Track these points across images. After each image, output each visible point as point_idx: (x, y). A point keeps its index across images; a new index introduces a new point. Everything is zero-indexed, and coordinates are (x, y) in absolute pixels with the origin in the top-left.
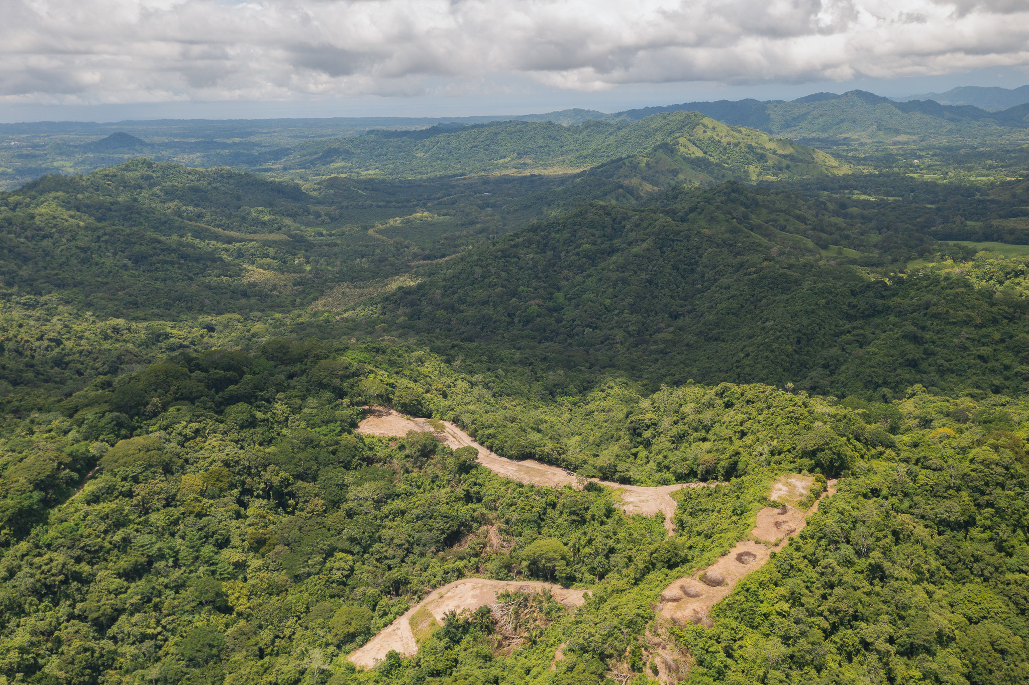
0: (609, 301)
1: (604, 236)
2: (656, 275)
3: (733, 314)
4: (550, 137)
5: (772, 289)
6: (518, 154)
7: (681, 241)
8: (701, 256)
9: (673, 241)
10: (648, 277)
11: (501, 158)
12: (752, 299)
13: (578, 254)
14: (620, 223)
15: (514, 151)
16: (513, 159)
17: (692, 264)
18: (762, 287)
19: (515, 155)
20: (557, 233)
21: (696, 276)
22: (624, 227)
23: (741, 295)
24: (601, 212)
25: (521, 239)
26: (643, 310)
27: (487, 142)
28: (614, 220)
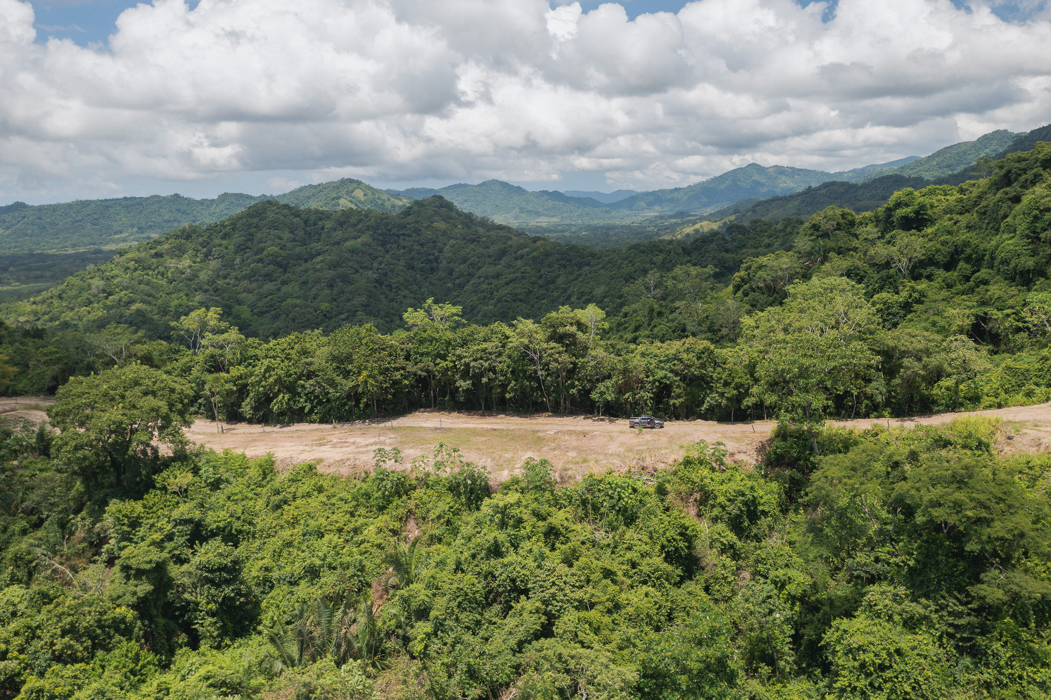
0: (327, 305)
1: (294, 240)
2: (385, 275)
3: (521, 300)
4: (178, 210)
5: (565, 267)
6: (139, 228)
7: (410, 236)
8: (441, 251)
9: (398, 236)
10: (375, 276)
11: (116, 233)
12: (540, 282)
13: (260, 260)
14: (315, 224)
15: (133, 226)
16: (132, 234)
17: (430, 261)
18: (550, 266)
19: (135, 229)
20: (223, 238)
21: (441, 274)
22: (323, 228)
23: (523, 278)
24: (285, 211)
25: (166, 246)
26: (383, 313)
27: (96, 216)
28: (306, 222)
